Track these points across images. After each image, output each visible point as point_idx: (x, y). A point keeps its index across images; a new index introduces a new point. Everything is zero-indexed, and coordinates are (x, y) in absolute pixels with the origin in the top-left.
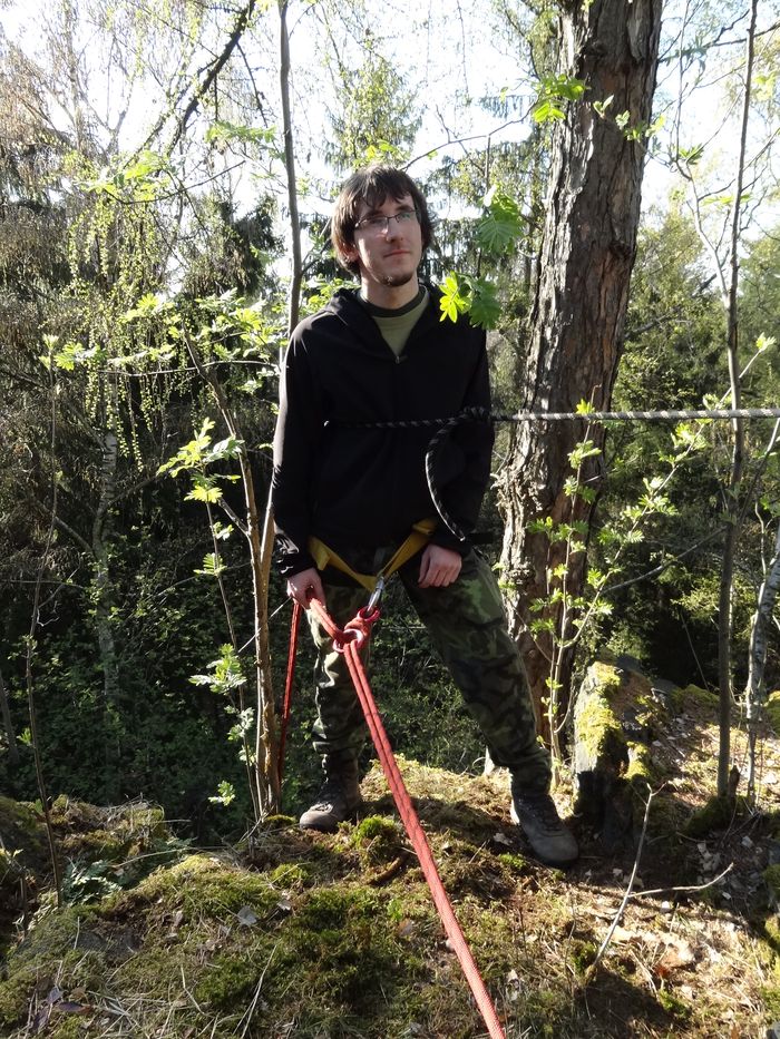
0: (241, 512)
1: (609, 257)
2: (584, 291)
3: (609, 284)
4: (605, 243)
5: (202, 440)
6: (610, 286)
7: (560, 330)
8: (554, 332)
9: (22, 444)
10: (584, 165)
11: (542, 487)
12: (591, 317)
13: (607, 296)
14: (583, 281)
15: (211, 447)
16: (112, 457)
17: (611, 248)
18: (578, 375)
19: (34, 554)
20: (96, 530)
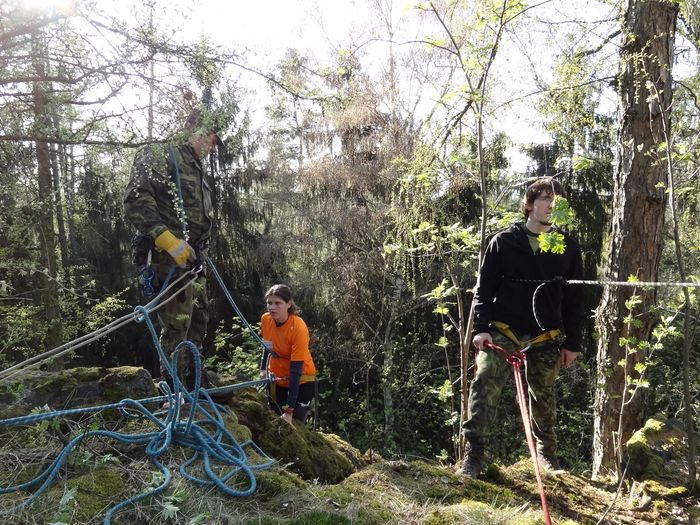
0: (457, 320)
1: (647, 204)
2: (634, 220)
3: (648, 216)
4: (644, 196)
5: (441, 287)
6: (650, 217)
7: (622, 238)
8: (619, 239)
9: (353, 282)
10: (630, 162)
11: (616, 318)
12: (638, 232)
13: (647, 222)
14: (633, 215)
15: (445, 291)
16: (398, 291)
17: (647, 199)
18: (633, 262)
19: (354, 344)
20: (387, 333)
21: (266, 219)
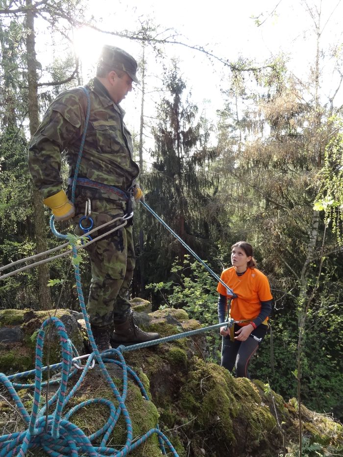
9: (278, 231)
16: (314, 240)
20: (303, 272)
21: (214, 186)
